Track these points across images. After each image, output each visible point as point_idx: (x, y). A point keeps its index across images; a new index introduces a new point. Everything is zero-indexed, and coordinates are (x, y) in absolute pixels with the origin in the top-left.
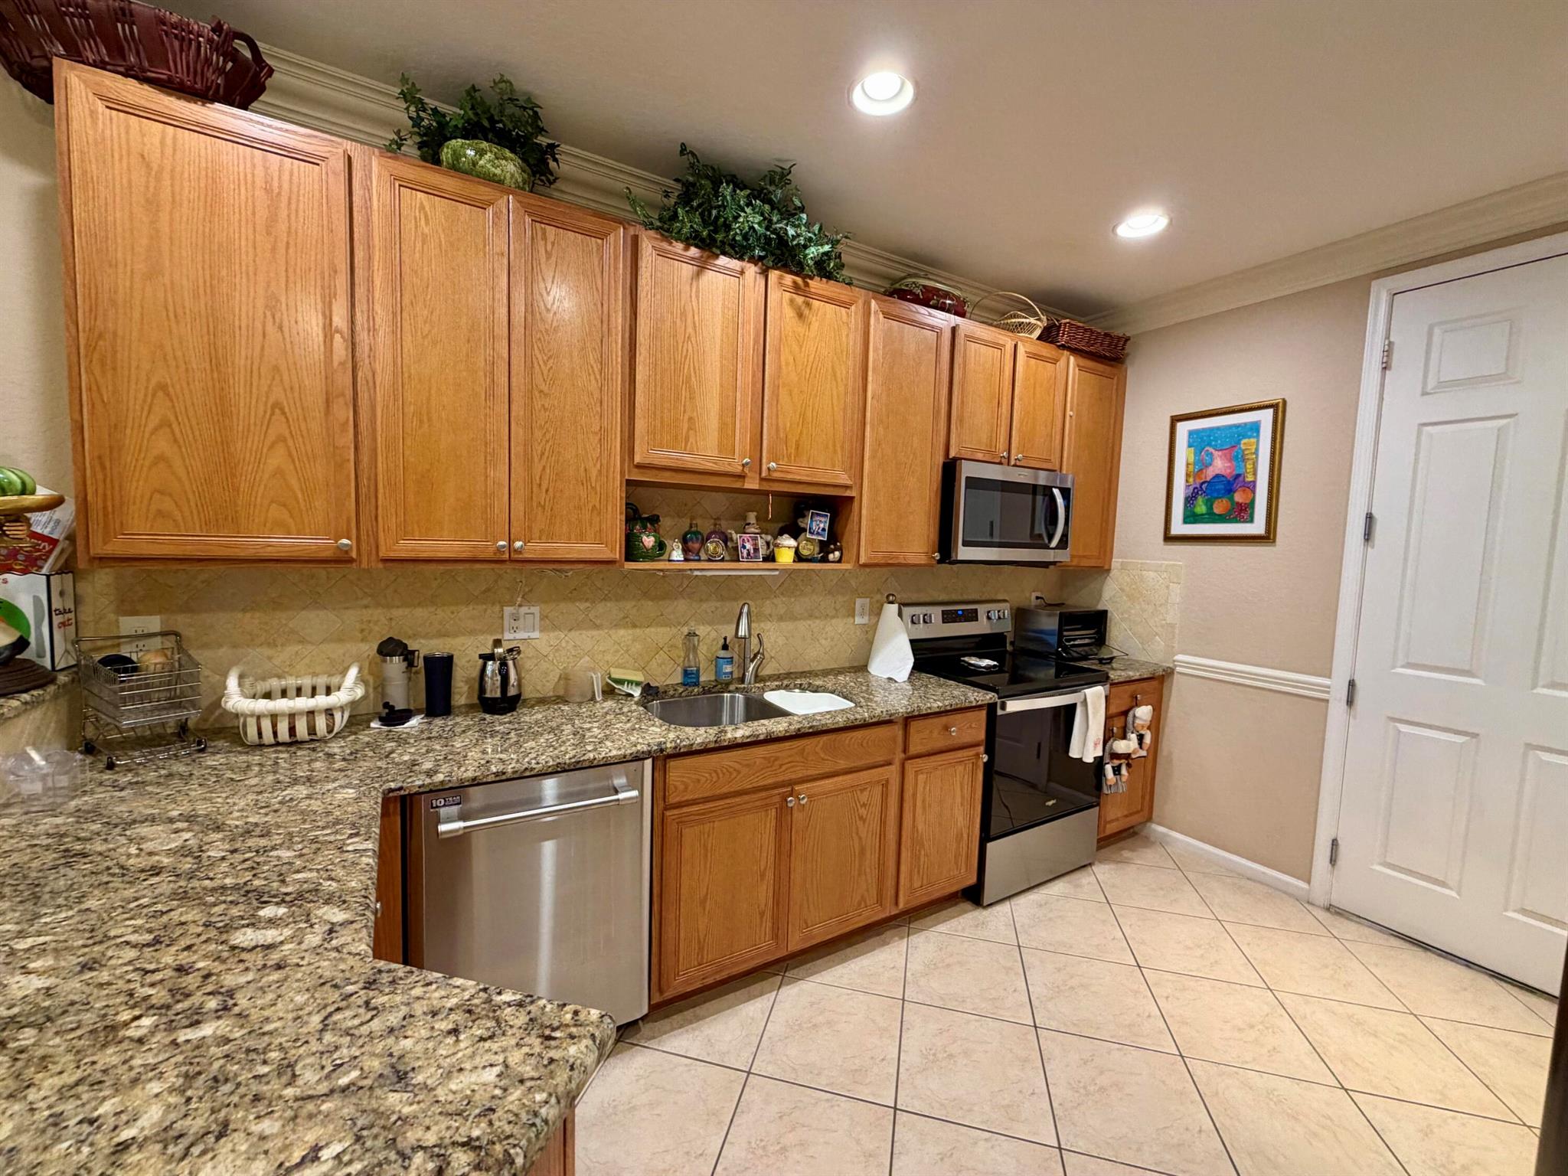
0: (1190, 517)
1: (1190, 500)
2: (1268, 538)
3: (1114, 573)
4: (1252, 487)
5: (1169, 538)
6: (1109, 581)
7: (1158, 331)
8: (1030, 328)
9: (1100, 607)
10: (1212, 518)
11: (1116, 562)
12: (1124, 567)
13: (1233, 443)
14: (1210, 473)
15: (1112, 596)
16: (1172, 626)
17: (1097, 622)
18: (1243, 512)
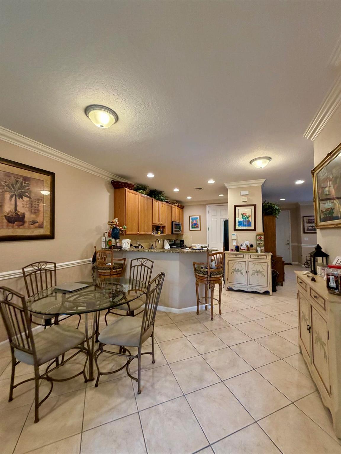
0: (192, 228)
1: (192, 226)
2: (200, 230)
3: (184, 235)
4: (198, 224)
5: (190, 230)
6: (183, 236)
7: (190, 205)
8: (176, 205)
9: (183, 239)
10: (194, 228)
11: (184, 234)
12: (185, 234)
13: (196, 219)
14: (194, 223)
15: (184, 238)
16: (191, 241)
17: (182, 241)
18: (197, 227)
